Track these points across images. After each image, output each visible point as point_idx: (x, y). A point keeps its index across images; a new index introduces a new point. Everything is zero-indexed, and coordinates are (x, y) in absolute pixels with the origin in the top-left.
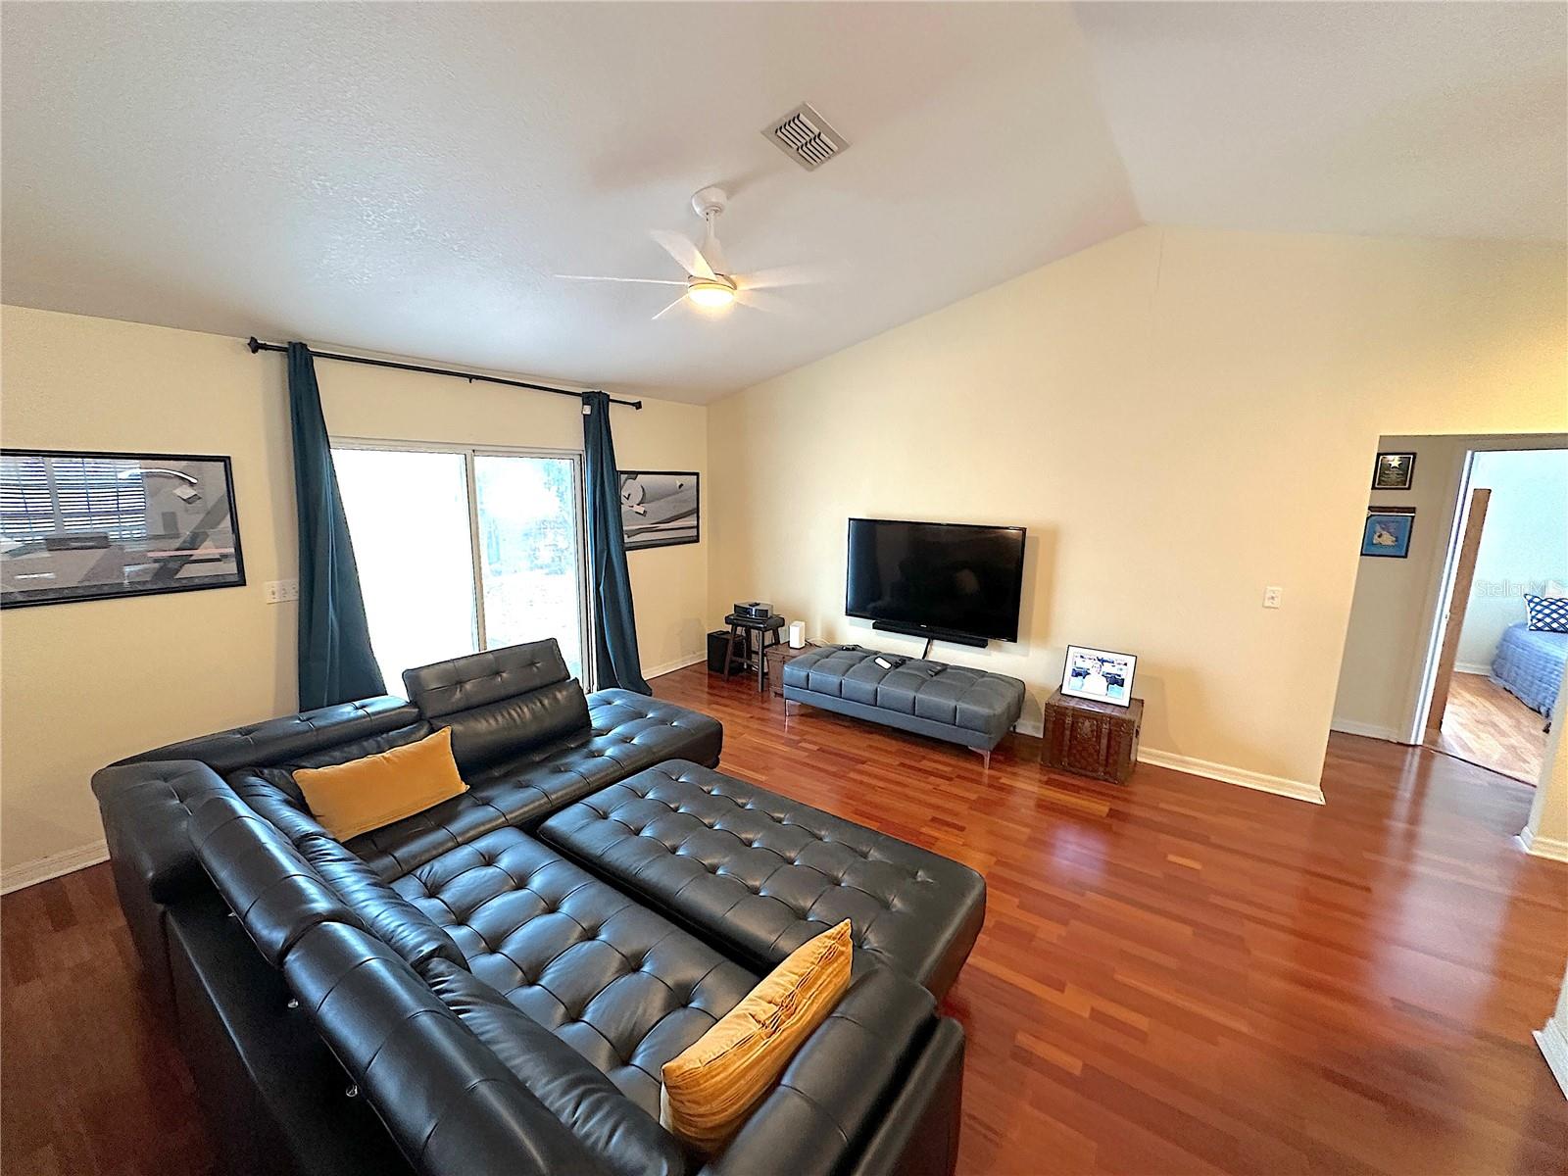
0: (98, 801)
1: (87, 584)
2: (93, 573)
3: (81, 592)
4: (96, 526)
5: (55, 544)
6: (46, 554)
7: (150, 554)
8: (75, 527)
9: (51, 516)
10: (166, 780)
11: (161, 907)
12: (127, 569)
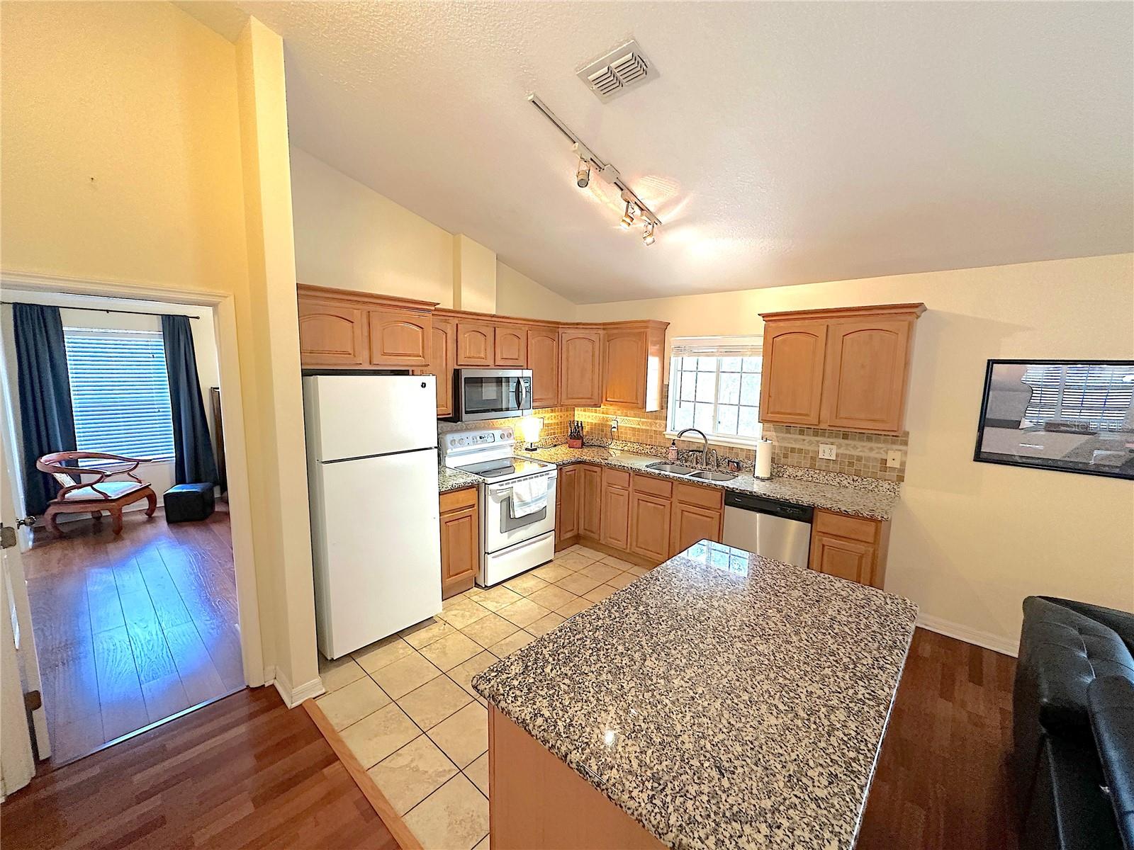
0: (1023, 617)
1: (1067, 459)
2: (1076, 452)
3: (1060, 464)
4: (1084, 417)
5: (1052, 427)
6: (1043, 433)
7: (1128, 445)
8: (1070, 416)
9: (1054, 407)
10: (1081, 633)
11: (1044, 731)
12: (1096, 452)
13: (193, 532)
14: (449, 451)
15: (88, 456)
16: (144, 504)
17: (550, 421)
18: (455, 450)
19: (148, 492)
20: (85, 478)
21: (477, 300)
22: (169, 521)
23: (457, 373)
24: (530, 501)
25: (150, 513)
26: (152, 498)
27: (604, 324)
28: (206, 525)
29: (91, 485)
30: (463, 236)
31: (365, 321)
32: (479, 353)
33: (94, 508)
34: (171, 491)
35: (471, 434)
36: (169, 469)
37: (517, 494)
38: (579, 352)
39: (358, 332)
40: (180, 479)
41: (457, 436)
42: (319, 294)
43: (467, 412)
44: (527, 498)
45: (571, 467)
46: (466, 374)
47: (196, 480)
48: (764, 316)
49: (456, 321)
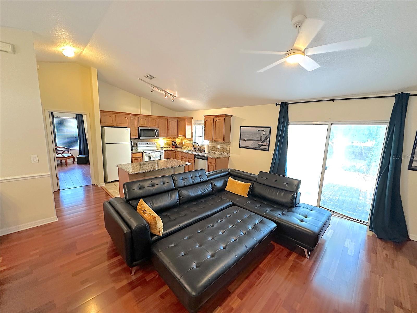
2: (252, 145)
3: (250, 147)
7: (258, 143)
13: (83, 166)
14: (138, 146)
15: (59, 147)
16: (72, 160)
17: (168, 141)
18: (140, 146)
19: (73, 157)
20: (59, 152)
21: (145, 112)
22: (78, 164)
23: (139, 128)
24: (155, 157)
25: (73, 162)
26: (74, 158)
27: (178, 117)
28: (87, 165)
29: (60, 154)
30: (141, 97)
31: (115, 117)
32: (145, 123)
33: (61, 159)
34: (78, 156)
35: (144, 143)
36: (78, 152)
37: (151, 155)
38: (173, 124)
39: (113, 120)
40: (80, 154)
41: (140, 143)
42: (105, 112)
43: (141, 137)
44: (154, 157)
45: (169, 151)
46: (140, 128)
47: (84, 155)
48: (204, 116)
49: (139, 116)
